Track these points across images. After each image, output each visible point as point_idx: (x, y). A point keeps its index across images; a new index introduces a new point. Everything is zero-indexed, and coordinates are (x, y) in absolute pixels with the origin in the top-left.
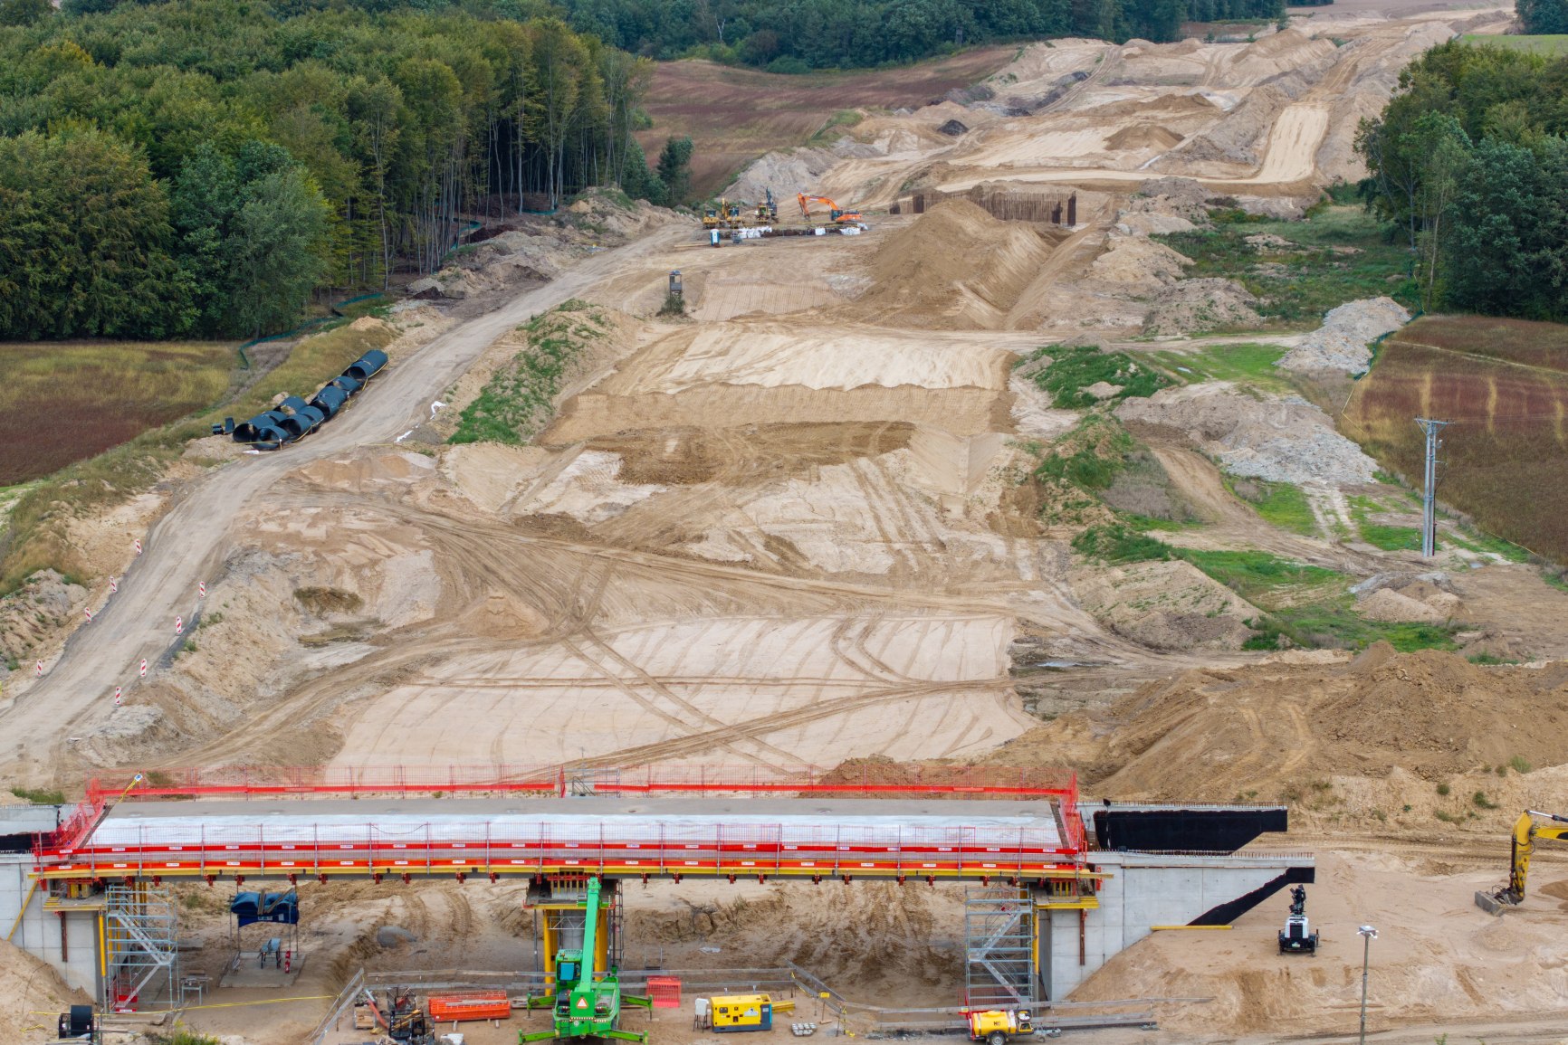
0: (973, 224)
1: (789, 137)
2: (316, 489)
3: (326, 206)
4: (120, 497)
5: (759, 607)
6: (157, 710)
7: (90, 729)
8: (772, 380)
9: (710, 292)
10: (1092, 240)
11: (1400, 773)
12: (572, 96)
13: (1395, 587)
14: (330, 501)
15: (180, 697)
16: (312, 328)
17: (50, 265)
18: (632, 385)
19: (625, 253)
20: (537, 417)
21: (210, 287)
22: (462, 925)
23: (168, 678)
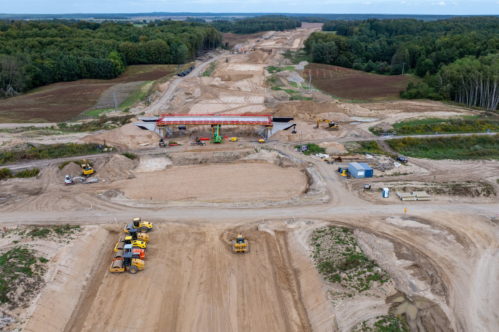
0: (260, 52)
1: (240, 42)
2: (187, 81)
3: (187, 49)
4: (165, 82)
5: (236, 95)
6: (170, 106)
7: (162, 108)
8: (238, 70)
9: (231, 59)
10: (274, 54)
11: (306, 114)
12: (215, 37)
13: (306, 93)
14: (189, 83)
15: (172, 105)
16: (186, 63)
17: (156, 56)
18: (222, 70)
19: (222, 55)
20: (212, 74)
21: (174, 58)
22: (204, 130)
23: (171, 103)
